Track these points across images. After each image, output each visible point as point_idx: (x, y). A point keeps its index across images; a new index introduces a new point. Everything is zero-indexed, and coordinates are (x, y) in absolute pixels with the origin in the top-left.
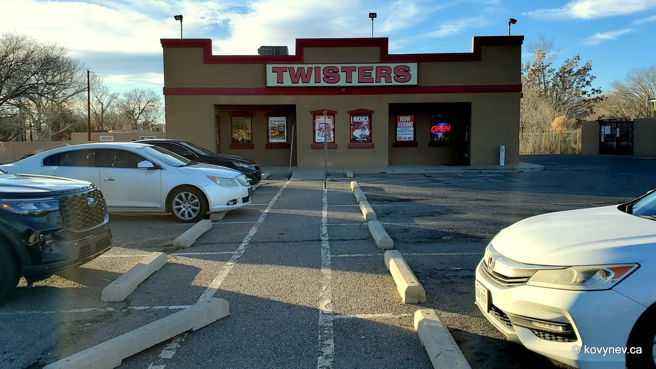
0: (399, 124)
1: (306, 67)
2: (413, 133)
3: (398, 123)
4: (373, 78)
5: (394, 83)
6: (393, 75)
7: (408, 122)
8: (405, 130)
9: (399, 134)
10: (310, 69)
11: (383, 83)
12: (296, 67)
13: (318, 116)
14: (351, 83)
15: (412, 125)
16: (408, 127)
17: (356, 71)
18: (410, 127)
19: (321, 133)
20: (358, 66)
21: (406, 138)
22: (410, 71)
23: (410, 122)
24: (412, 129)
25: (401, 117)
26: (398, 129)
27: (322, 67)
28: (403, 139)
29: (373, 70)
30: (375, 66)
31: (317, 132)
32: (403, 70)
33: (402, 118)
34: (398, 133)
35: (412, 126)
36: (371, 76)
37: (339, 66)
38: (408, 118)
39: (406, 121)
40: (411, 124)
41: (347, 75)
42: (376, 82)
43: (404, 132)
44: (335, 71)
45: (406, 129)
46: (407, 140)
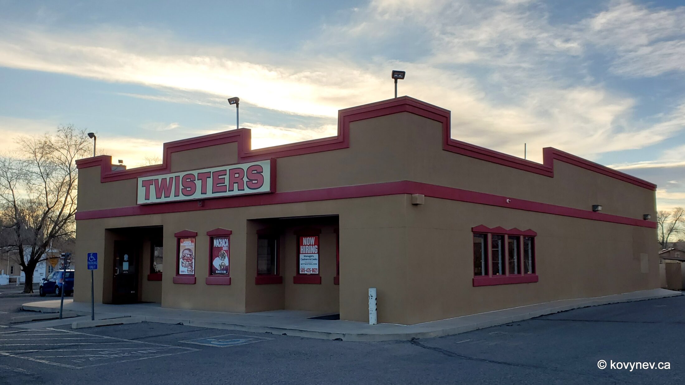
0: (302, 249)
1: (168, 176)
2: (317, 262)
3: (301, 246)
4: (226, 185)
5: (247, 191)
6: (245, 179)
7: (312, 245)
8: (309, 258)
9: (301, 264)
10: (171, 178)
11: (236, 192)
12: (160, 177)
13: (182, 240)
14: (206, 194)
15: (317, 250)
16: (312, 253)
17: (210, 177)
18: (315, 253)
19: (184, 263)
20: (212, 170)
21: (309, 269)
22: (262, 172)
23: (314, 245)
24: (316, 256)
25: (304, 238)
26: (301, 256)
27: (182, 175)
28: (307, 271)
29: (226, 175)
30: (228, 168)
31: (181, 260)
32: (256, 172)
33: (305, 241)
34: (301, 262)
35: (317, 252)
36: (224, 183)
37: (195, 173)
38: (312, 240)
39: (310, 245)
40: (314, 249)
41: (203, 183)
42: (229, 191)
43: (308, 261)
44: (192, 179)
45: (310, 256)
46: (311, 273)
